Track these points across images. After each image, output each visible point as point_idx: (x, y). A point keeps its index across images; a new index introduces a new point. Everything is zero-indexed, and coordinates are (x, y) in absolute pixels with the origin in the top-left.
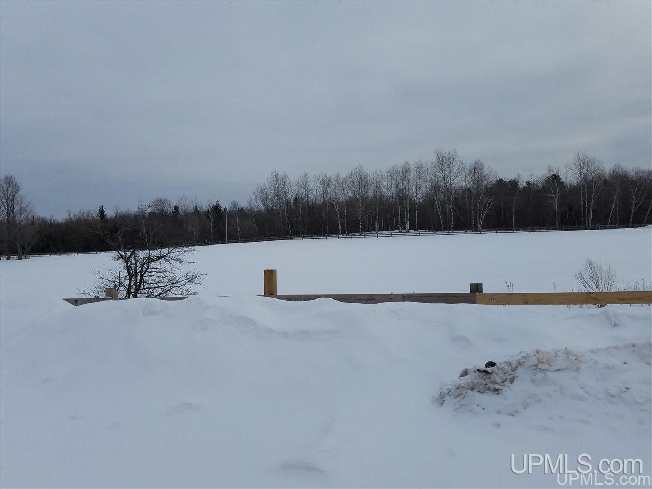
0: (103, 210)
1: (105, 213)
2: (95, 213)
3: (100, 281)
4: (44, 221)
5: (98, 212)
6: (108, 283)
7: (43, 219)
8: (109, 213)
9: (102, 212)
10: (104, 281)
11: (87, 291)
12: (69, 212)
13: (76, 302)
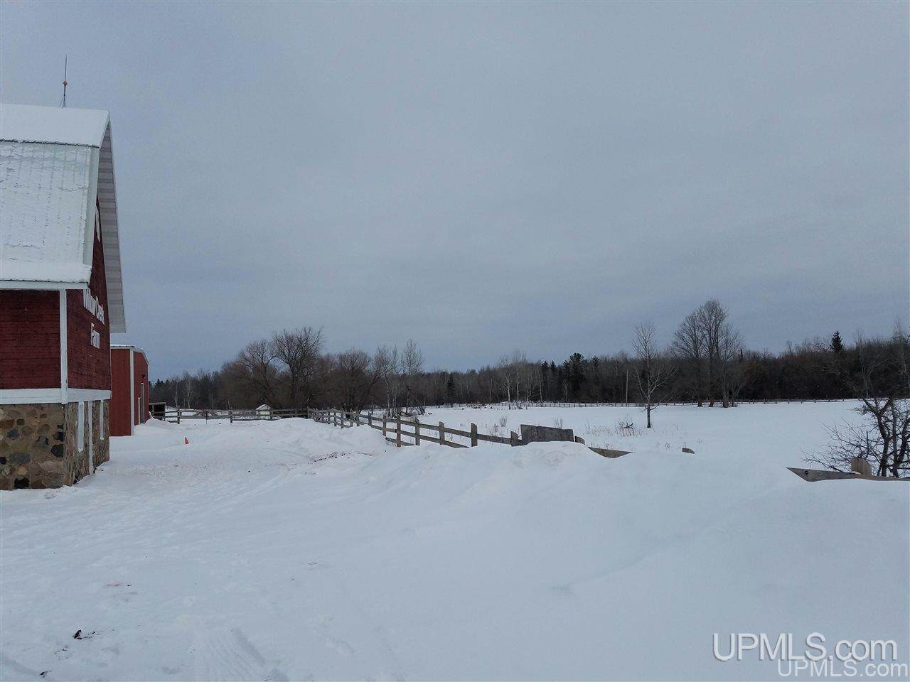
0: (838, 338)
1: (842, 343)
2: (827, 344)
3: (839, 443)
4: (755, 357)
5: (830, 342)
6: (849, 448)
7: (754, 354)
8: (848, 342)
9: (837, 340)
10: (844, 444)
11: (819, 457)
12: (789, 343)
13: (806, 474)
